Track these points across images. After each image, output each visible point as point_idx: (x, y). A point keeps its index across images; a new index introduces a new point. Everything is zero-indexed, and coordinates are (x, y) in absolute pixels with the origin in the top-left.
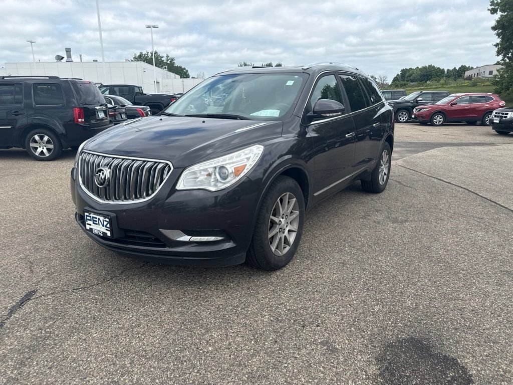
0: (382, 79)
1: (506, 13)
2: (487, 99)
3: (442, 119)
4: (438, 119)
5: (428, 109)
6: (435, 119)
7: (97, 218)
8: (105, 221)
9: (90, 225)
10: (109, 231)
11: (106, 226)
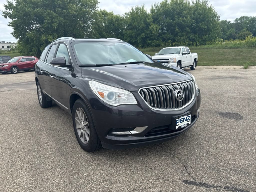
1: (16, 19)
2: (33, 59)
3: (17, 70)
4: (15, 70)
5: (8, 65)
6: (13, 70)
7: (182, 119)
8: (188, 117)
9: (179, 125)
10: (190, 121)
11: (188, 120)
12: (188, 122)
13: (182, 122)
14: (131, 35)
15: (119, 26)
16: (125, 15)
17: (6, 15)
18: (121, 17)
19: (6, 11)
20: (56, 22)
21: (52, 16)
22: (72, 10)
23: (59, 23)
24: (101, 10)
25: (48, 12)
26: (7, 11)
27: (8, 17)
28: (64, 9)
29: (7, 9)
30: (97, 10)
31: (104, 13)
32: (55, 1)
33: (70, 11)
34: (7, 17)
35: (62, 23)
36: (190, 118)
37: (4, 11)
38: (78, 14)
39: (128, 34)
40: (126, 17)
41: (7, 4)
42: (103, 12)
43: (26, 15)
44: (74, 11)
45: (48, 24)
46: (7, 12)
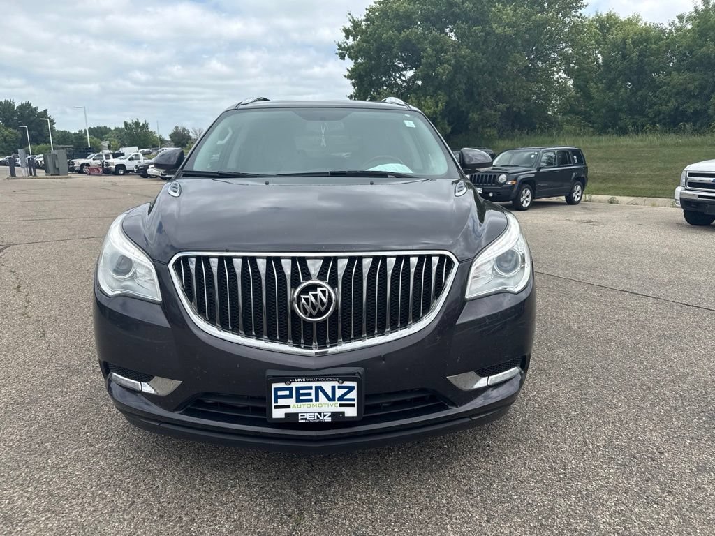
0: (198, 132)
7: (310, 388)
8: (339, 387)
9: (288, 407)
10: (353, 405)
11: (341, 399)
12: (341, 405)
13: (311, 400)
14: (683, 87)
15: (647, 59)
16: (677, 21)
17: (344, 52)
18: (662, 31)
19: (346, 42)
20: (448, 62)
21: (443, 47)
22: (500, 22)
23: (458, 61)
24: (599, 14)
25: (435, 37)
26: (348, 41)
27: (347, 57)
28: (476, 23)
29: (348, 38)
30: (581, 16)
31: (607, 24)
32: (456, 4)
33: (494, 26)
34: (345, 56)
35: (466, 63)
36: (353, 395)
37: (340, 43)
38: (516, 34)
39: (673, 87)
40: (677, 30)
41: (349, 25)
42: (603, 21)
43: (384, 47)
44: (507, 25)
45: (427, 68)
46: (347, 44)
